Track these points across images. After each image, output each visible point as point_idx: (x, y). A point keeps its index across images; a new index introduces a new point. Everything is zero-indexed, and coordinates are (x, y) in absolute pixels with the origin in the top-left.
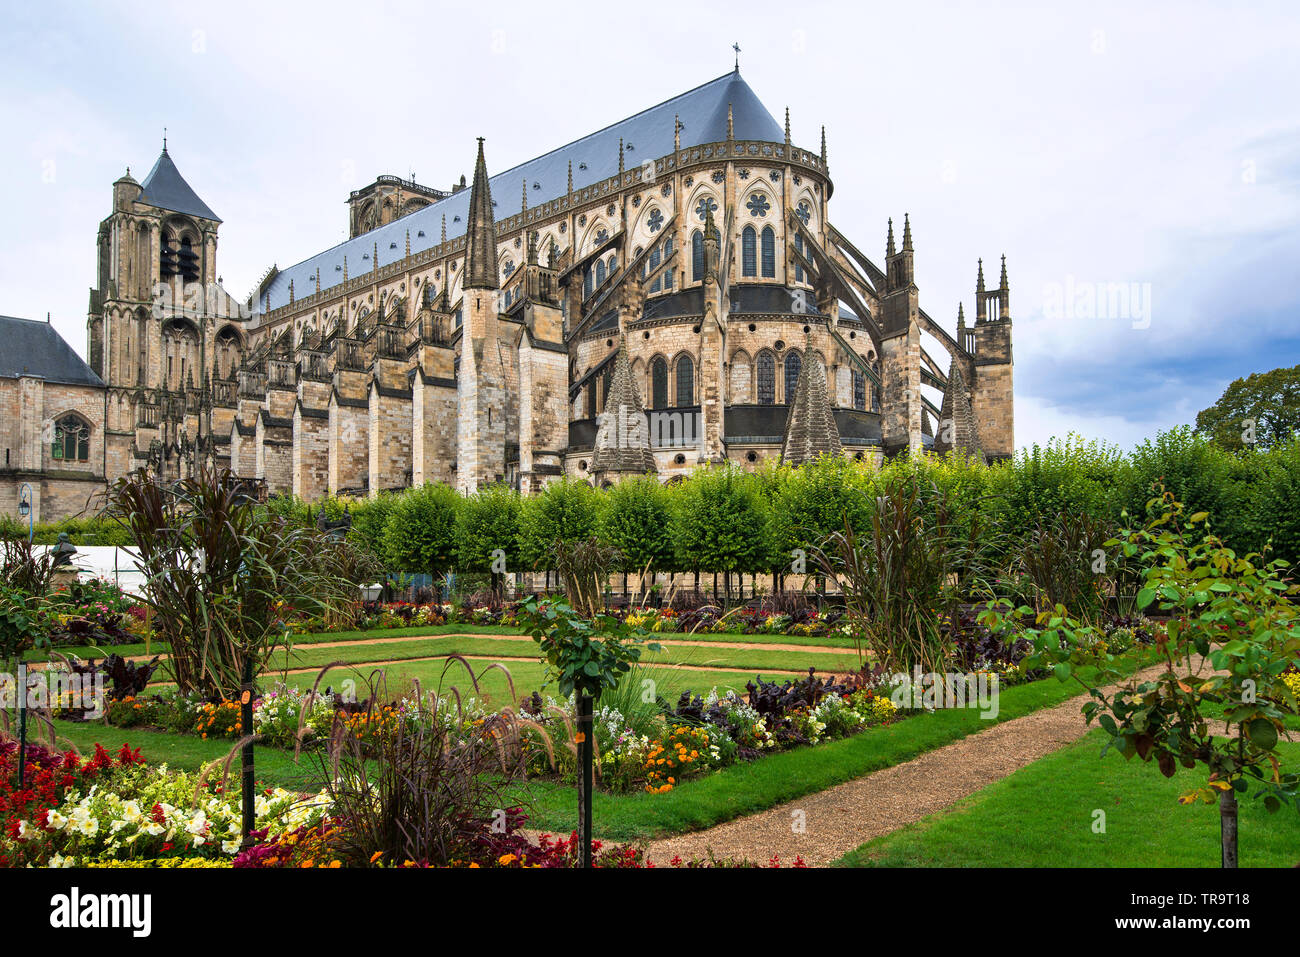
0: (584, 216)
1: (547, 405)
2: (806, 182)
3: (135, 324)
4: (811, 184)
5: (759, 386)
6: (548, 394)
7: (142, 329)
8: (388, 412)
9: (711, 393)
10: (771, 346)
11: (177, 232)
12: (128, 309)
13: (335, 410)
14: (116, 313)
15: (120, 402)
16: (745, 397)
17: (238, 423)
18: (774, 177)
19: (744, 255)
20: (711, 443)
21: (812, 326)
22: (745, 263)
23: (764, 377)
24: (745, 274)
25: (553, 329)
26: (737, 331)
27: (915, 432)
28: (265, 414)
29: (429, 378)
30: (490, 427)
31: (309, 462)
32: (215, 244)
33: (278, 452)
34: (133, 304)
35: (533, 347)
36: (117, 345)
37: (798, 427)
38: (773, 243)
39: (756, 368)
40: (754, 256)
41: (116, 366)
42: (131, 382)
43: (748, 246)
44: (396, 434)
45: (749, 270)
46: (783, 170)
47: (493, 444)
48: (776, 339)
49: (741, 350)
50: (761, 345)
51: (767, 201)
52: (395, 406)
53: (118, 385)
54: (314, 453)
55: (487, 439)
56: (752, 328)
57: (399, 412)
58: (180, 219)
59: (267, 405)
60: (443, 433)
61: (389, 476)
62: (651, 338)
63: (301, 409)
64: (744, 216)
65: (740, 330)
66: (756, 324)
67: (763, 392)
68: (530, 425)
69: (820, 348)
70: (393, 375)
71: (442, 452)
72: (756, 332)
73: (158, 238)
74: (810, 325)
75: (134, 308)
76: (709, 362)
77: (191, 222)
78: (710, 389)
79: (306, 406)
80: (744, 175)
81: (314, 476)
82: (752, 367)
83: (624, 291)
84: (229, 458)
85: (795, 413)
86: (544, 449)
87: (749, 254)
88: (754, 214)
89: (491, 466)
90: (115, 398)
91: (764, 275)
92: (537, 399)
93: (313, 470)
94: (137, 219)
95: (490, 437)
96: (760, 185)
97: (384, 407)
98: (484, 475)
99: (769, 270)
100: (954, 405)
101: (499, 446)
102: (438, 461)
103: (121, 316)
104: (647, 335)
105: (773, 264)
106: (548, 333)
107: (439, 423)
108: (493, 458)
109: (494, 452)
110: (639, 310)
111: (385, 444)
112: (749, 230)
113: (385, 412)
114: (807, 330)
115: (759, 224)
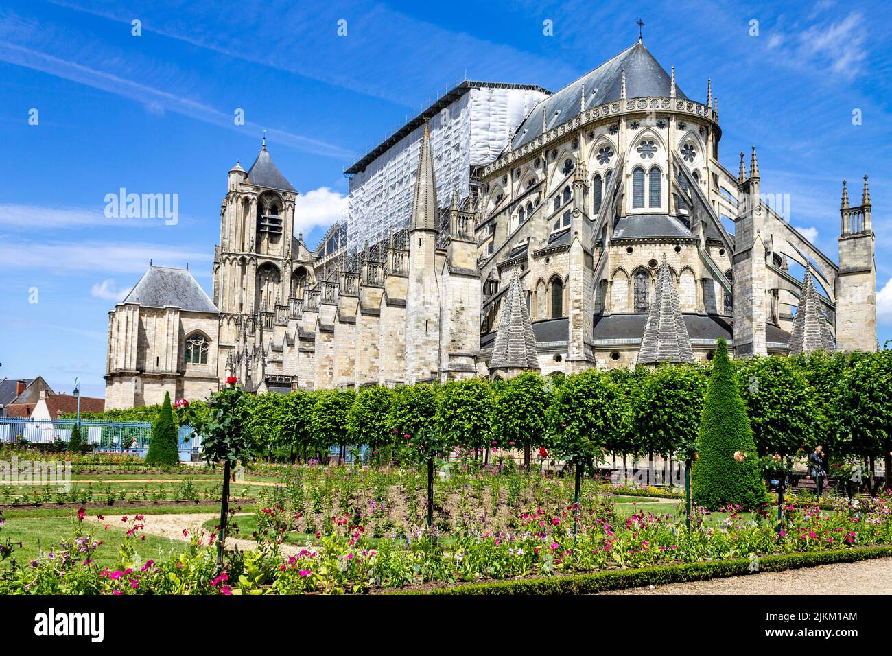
0: (519, 170)
1: (462, 318)
2: (691, 126)
3: (239, 269)
4: (696, 128)
5: (635, 298)
6: (463, 309)
7: (243, 272)
8: (368, 326)
9: (577, 304)
10: (646, 264)
11: (268, 203)
12: (235, 259)
13: (338, 327)
14: (228, 262)
15: (228, 324)
16: (623, 307)
17: (287, 336)
18: (661, 125)
19: (634, 191)
20: (576, 344)
21: (684, 247)
22: (635, 197)
23: (640, 290)
24: (635, 206)
25: (469, 259)
26: (617, 253)
27: (759, 333)
28: (300, 329)
29: (391, 300)
30: (427, 336)
31: (324, 363)
32: (293, 210)
33: (309, 357)
34: (238, 255)
35: (451, 274)
36: (228, 284)
37: (651, 331)
38: (659, 180)
39: (633, 283)
40: (643, 191)
41: (226, 298)
42: (235, 310)
43: (638, 183)
44: (374, 342)
45: (638, 202)
46: (669, 119)
47: (430, 348)
48: (651, 258)
49: (620, 269)
50: (637, 264)
51: (655, 145)
52: (374, 321)
53: (227, 312)
54: (328, 357)
55: (423, 344)
56: (630, 250)
57: (377, 326)
58: (270, 193)
59: (301, 324)
60: (401, 341)
61: (368, 373)
62: (550, 262)
63: (320, 325)
64: (634, 159)
65: (620, 252)
66: (634, 247)
67: (639, 302)
68: (449, 333)
69: (689, 264)
70: (373, 298)
71: (400, 354)
72: (633, 253)
73: (256, 207)
74: (680, 246)
75: (239, 258)
76: (575, 280)
77: (277, 195)
78: (576, 301)
79: (322, 323)
80: (635, 126)
81: (328, 373)
82: (629, 283)
83: (532, 226)
84: (281, 362)
85: (649, 319)
86: (458, 351)
87: (638, 190)
88: (643, 156)
89: (427, 364)
90: (225, 321)
91: (651, 206)
92: (454, 313)
93: (327, 370)
94: (243, 196)
95: (427, 343)
96: (648, 133)
97: (365, 322)
98: (421, 372)
99: (655, 202)
100: (807, 309)
101: (434, 349)
102: (397, 362)
103: (231, 264)
104: (548, 260)
105: (659, 197)
106: (465, 262)
107: (398, 333)
108: (429, 359)
109: (430, 354)
110: (544, 240)
111: (366, 349)
112: (639, 169)
113: (365, 325)
114: (678, 249)
115: (647, 163)
